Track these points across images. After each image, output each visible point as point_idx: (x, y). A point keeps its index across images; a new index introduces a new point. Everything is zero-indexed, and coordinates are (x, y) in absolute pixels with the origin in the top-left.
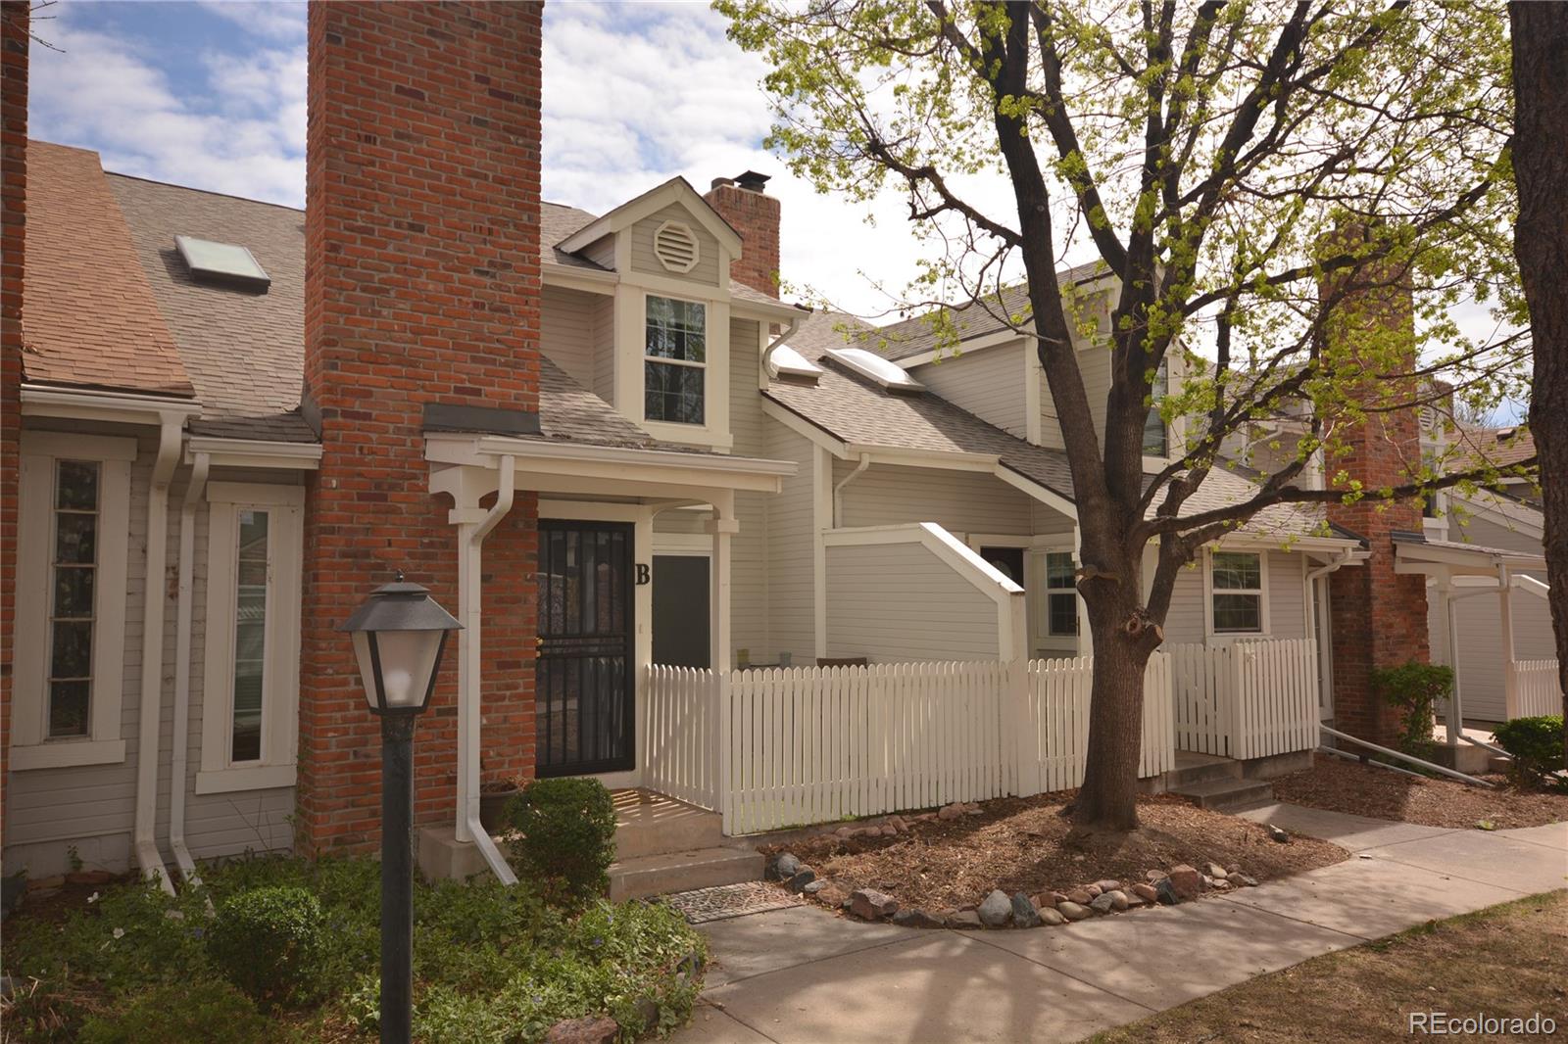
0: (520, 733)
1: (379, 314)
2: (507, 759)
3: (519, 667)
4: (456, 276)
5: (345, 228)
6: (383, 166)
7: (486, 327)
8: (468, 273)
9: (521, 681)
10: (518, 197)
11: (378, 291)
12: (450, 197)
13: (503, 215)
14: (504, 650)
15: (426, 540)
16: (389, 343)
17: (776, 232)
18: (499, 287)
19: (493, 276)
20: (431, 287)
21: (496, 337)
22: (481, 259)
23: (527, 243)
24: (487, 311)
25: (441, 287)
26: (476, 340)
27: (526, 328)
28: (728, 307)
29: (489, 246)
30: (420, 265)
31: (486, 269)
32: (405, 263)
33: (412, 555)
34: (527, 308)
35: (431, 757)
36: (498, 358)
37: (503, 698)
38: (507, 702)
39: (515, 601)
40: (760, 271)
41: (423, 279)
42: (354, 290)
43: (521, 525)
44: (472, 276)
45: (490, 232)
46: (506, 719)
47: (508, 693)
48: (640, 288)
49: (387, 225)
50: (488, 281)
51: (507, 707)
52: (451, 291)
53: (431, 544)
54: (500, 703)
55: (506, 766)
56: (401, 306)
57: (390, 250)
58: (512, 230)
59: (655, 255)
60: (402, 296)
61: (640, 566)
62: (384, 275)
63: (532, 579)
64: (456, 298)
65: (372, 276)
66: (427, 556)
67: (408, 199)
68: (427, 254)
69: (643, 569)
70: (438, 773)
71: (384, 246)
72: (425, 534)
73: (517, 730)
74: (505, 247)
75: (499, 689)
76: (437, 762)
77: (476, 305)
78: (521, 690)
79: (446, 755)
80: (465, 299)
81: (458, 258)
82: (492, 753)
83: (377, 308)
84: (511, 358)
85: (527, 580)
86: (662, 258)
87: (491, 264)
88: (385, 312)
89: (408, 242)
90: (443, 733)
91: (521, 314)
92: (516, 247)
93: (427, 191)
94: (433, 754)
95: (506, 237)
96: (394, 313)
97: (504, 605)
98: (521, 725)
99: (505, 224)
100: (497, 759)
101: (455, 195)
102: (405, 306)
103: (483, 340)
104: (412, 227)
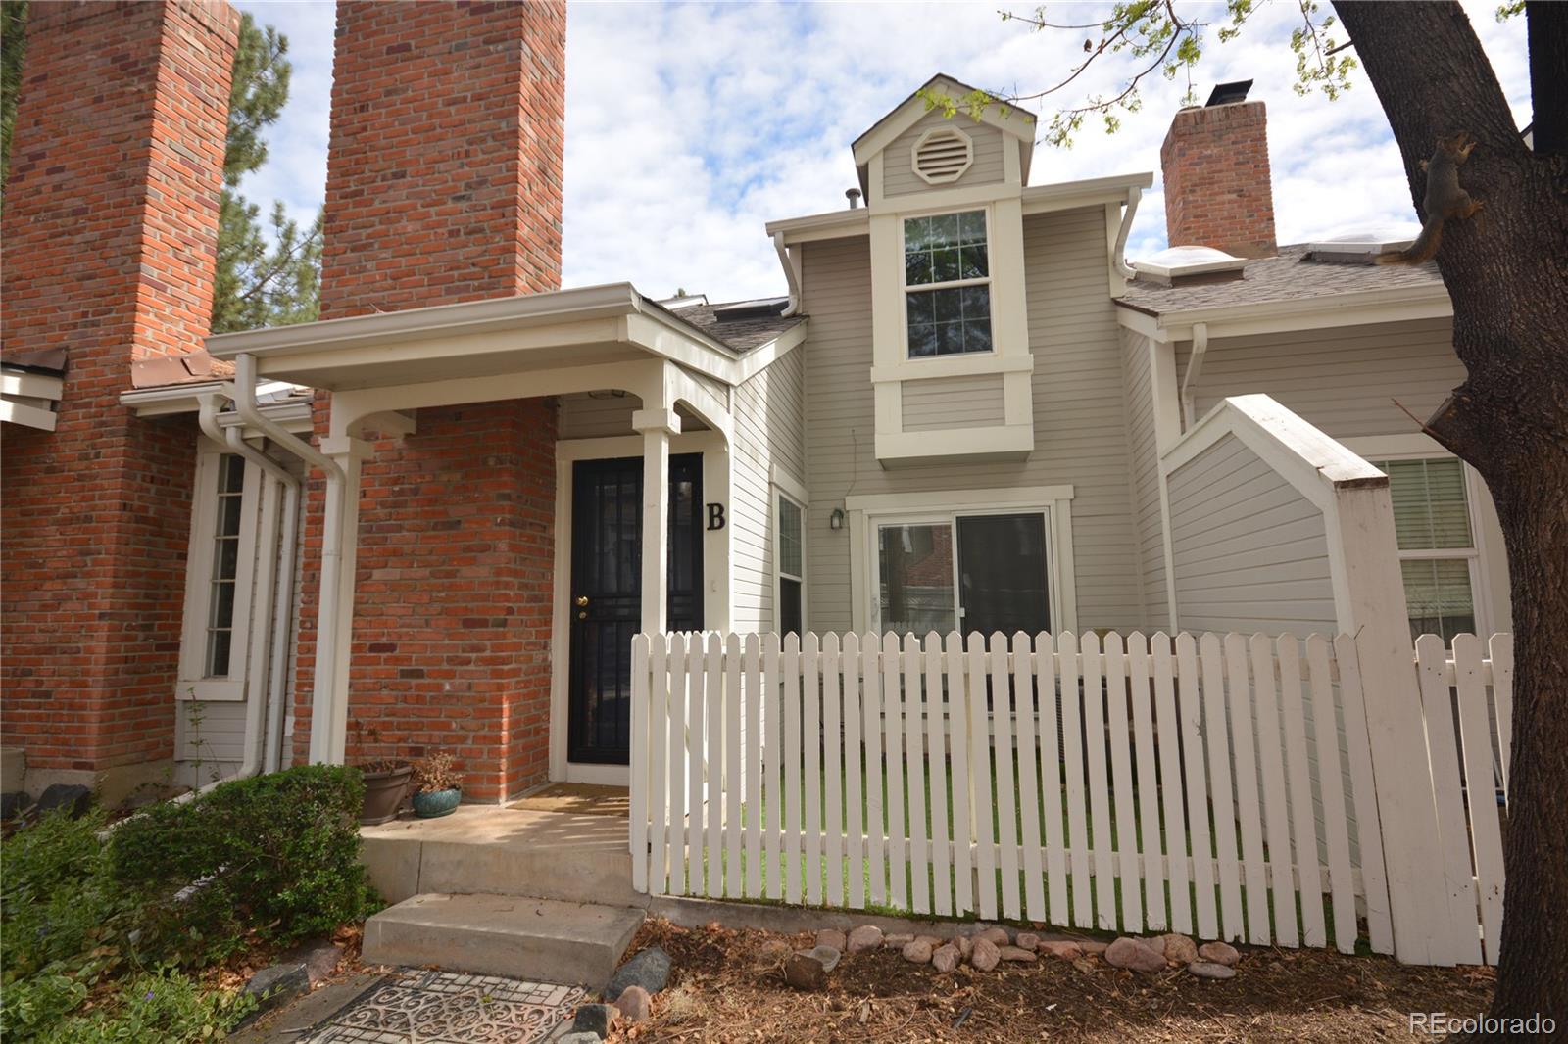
0: (486, 705)
1: (363, 270)
2: (472, 734)
3: (487, 626)
4: (433, 210)
5: (341, 198)
6: (373, 127)
7: (460, 254)
8: (445, 203)
9: (488, 643)
10: (496, 106)
11: (363, 247)
12: (430, 134)
13: (481, 132)
14: (470, 605)
15: (396, 488)
16: (372, 294)
17: (1263, 138)
18: (474, 208)
19: (469, 198)
20: (409, 229)
21: (470, 261)
22: (458, 184)
23: (505, 151)
24: (462, 237)
25: (418, 225)
26: (451, 269)
27: (502, 243)
28: (1019, 203)
29: (466, 169)
30: (400, 211)
31: (463, 193)
32: (388, 213)
33: (383, 505)
34: (502, 221)
35: (392, 723)
36: (471, 282)
37: (468, 662)
38: (472, 667)
39: (486, 549)
40: (1240, 193)
41: (404, 222)
42: (345, 252)
43: (491, 462)
44: (450, 204)
45: (467, 154)
46: (470, 687)
47: (474, 656)
48: (896, 214)
49: (374, 182)
50: (463, 205)
51: (473, 671)
52: (428, 227)
53: (401, 492)
54: (465, 668)
55: (470, 742)
56: (384, 255)
57: (377, 204)
58: (490, 143)
59: (914, 173)
60: (385, 246)
61: (711, 506)
62: (370, 231)
63: (503, 522)
64: (432, 232)
65: (360, 234)
66: (396, 505)
67: (394, 150)
68: (407, 198)
69: (716, 511)
70: (399, 742)
71: (371, 202)
72: (396, 481)
73: (483, 700)
74: (481, 164)
75: (463, 651)
76: (399, 729)
77: (453, 233)
78: (488, 654)
79: (407, 722)
80: (440, 231)
81: (435, 191)
82: (454, 725)
83: (364, 264)
84: (486, 280)
85: (497, 525)
86: (923, 175)
87: (468, 186)
88: (369, 266)
89: (391, 192)
90: (405, 697)
91: (496, 230)
92: (492, 160)
93: (411, 136)
94: (394, 719)
95: (484, 153)
96: (378, 265)
97: (473, 554)
98: (487, 695)
99: (483, 140)
100: (461, 732)
101: (435, 129)
102: (386, 254)
103: (458, 268)
104: (396, 176)
